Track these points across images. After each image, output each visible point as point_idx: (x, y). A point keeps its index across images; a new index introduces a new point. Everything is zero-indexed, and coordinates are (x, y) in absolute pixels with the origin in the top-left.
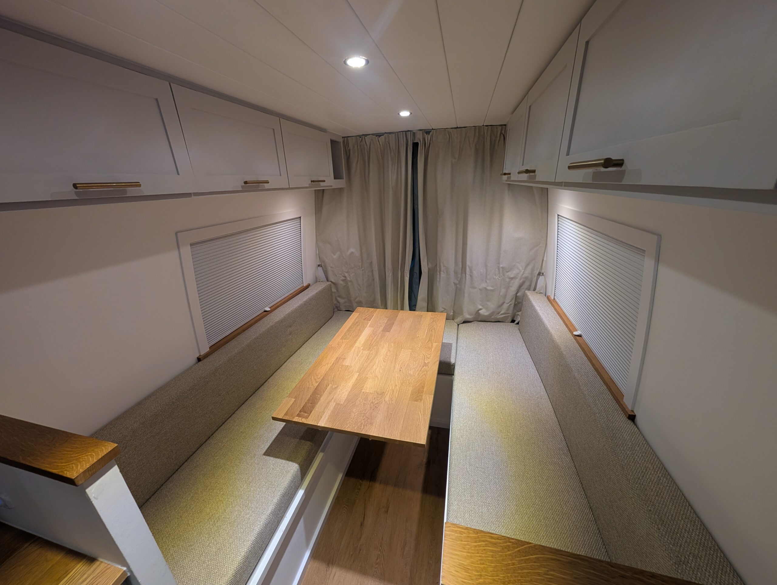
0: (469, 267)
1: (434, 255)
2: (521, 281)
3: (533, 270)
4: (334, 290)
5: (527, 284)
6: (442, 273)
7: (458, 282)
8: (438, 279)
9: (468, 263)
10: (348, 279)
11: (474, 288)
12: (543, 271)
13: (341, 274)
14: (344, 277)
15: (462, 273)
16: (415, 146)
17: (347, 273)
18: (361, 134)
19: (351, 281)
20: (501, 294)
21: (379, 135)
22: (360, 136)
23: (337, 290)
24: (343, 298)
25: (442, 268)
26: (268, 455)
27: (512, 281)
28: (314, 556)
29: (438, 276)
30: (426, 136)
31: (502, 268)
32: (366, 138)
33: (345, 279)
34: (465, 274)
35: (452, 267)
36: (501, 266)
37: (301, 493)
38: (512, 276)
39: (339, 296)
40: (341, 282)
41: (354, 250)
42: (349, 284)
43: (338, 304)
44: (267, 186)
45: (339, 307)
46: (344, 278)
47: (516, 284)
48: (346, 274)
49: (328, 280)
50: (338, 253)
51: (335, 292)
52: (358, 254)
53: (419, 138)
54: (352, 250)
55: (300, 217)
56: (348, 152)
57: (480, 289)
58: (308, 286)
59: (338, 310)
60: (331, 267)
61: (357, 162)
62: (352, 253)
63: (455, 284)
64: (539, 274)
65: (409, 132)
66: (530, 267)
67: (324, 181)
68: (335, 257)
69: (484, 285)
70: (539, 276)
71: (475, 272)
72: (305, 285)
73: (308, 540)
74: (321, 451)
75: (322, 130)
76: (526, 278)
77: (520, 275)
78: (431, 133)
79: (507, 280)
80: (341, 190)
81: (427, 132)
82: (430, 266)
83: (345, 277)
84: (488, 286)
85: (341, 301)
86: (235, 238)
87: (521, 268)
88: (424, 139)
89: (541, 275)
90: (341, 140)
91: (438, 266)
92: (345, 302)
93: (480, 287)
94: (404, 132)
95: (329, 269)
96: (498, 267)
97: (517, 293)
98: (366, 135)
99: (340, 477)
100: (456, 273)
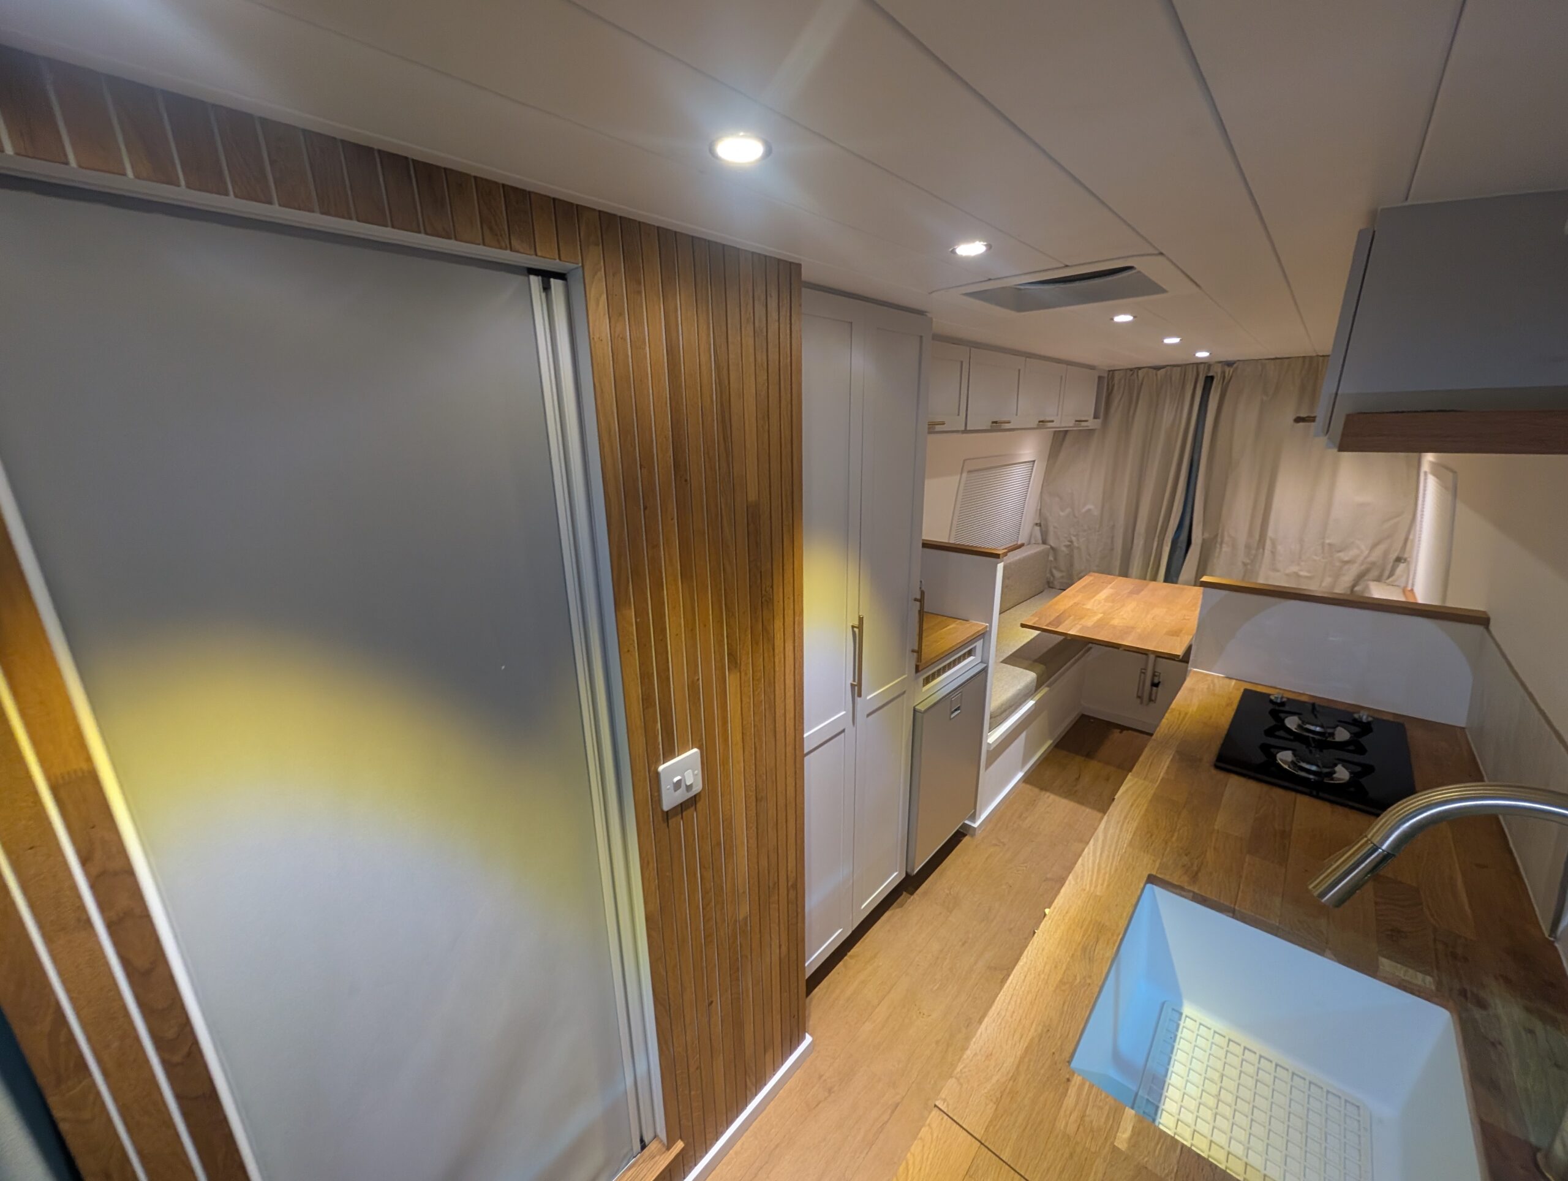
0: (1271, 539)
1: (1214, 520)
2: (1363, 567)
3: (1386, 554)
4: (1051, 558)
5: (1375, 573)
6: (1224, 545)
7: (1248, 561)
8: (1216, 554)
9: (1270, 533)
10: (1076, 544)
11: (1276, 570)
12: (1406, 556)
13: (1066, 538)
14: (1069, 541)
15: (1258, 549)
16: (1210, 379)
17: (1074, 536)
18: (1134, 367)
19: (1078, 548)
20: (1324, 584)
21: (1157, 368)
22: (1131, 370)
23: (1055, 559)
24: (1061, 571)
25: (1226, 539)
26: (1006, 663)
27: (1346, 567)
28: (1026, 780)
29: (1218, 550)
30: (1227, 369)
31: (1330, 544)
32: (1140, 371)
33: (1070, 546)
34: (1264, 549)
35: (1242, 538)
36: (1327, 541)
37: (1031, 703)
38: (1346, 559)
39: (1055, 568)
40: (1064, 549)
41: (1092, 506)
42: (1075, 551)
43: (1052, 578)
44: (1007, 426)
45: (1052, 582)
46: (1069, 543)
47: (1353, 571)
48: (1074, 539)
49: (1044, 542)
50: (1068, 510)
51: (1051, 561)
52: (1096, 513)
53: (1216, 371)
54: (1089, 506)
55: (1034, 461)
56: (1110, 388)
57: (1287, 575)
58: (1022, 545)
59: (1050, 587)
60: (1055, 527)
61: (1121, 399)
62: (1089, 510)
63: (1245, 564)
64: (1399, 560)
65: (1203, 365)
66: (1382, 548)
67: (1052, 421)
68: (1062, 514)
69: (1294, 569)
70: (1397, 563)
71: (1280, 548)
72: (1019, 543)
73: (1024, 763)
74: (1048, 686)
75: (1092, 368)
76: (1373, 564)
77: (1361, 558)
78: (1235, 365)
79: (1338, 564)
80: (1091, 432)
81: (1229, 364)
82: (1206, 535)
83: (1071, 542)
84: (1301, 570)
85: (1057, 574)
86: (982, 474)
87: (1363, 547)
88: (1223, 373)
89: (1403, 561)
90: (1106, 375)
91: (1219, 536)
92: (1062, 577)
93: (1287, 571)
94: (1195, 366)
95: (1051, 529)
96: (1323, 544)
97: (1354, 586)
98: (1140, 368)
99: (1049, 742)
100: (1248, 547)
